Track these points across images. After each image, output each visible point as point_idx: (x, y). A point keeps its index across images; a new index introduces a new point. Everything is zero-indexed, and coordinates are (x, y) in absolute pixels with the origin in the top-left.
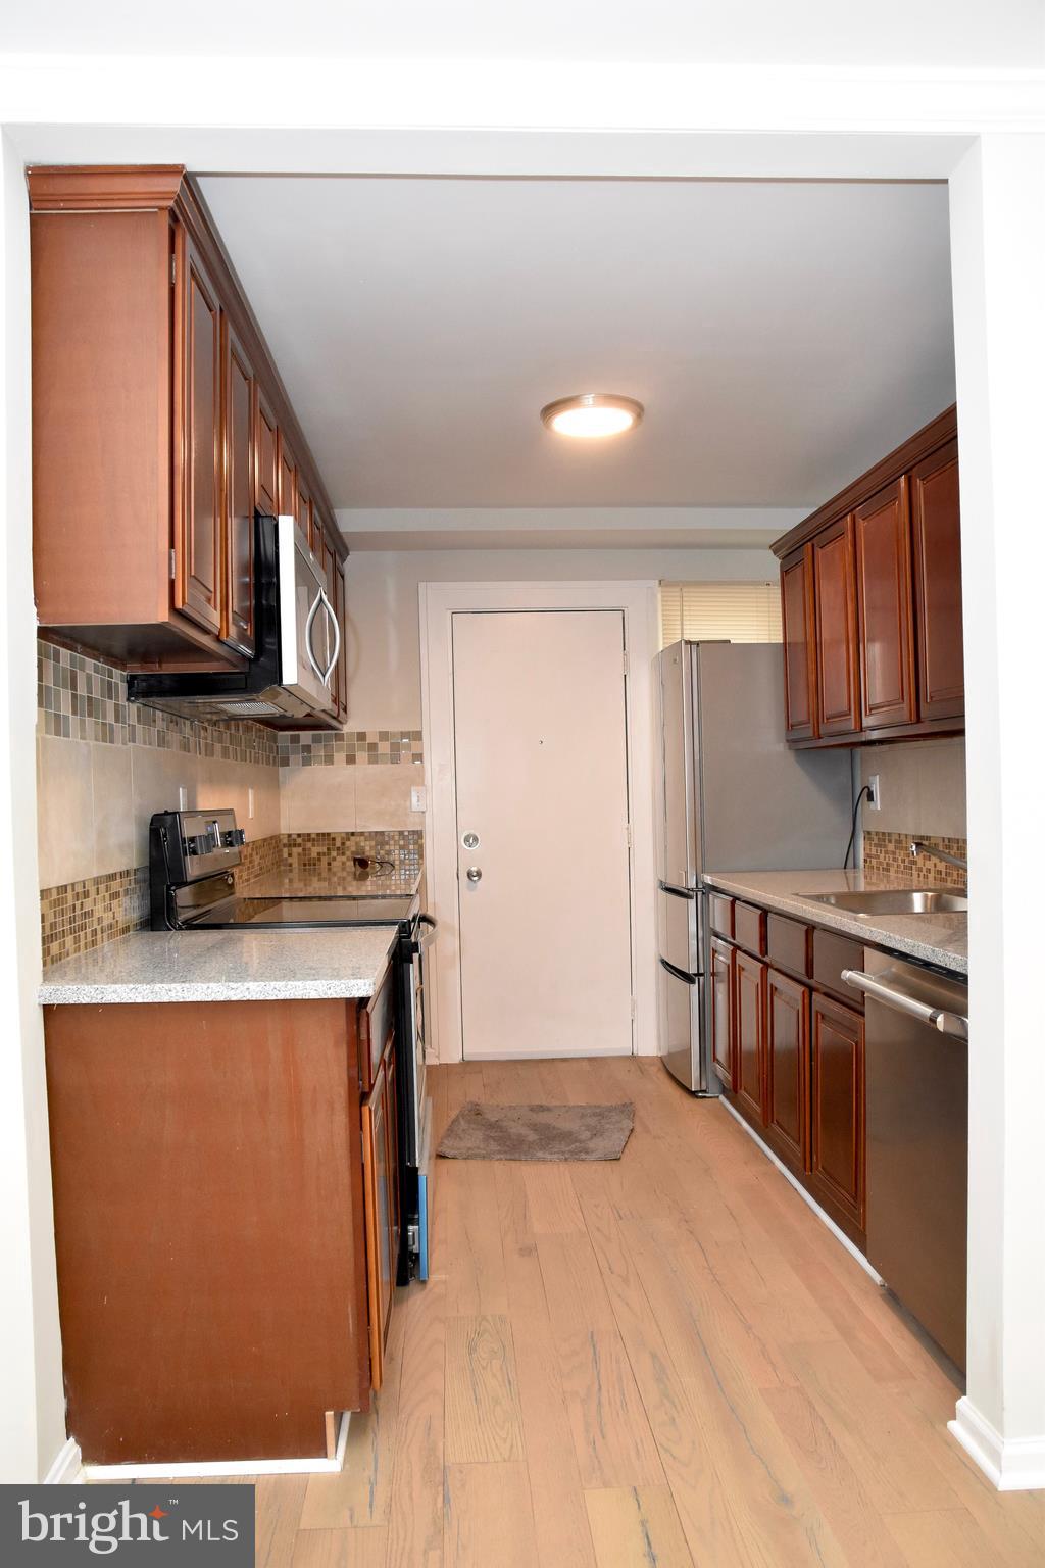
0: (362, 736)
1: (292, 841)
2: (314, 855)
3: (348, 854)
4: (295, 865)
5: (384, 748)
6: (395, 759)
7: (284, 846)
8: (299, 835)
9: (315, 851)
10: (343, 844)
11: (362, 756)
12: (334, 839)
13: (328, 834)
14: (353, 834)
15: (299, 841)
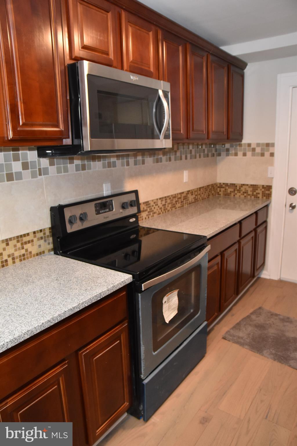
0: (249, 145)
1: (221, 186)
2: (229, 192)
3: (242, 192)
4: (222, 195)
5: (258, 150)
6: (262, 155)
7: (218, 187)
8: (224, 184)
9: (229, 190)
10: (240, 188)
11: (249, 154)
12: (236, 186)
13: (234, 184)
14: (244, 185)
15: (224, 186)
